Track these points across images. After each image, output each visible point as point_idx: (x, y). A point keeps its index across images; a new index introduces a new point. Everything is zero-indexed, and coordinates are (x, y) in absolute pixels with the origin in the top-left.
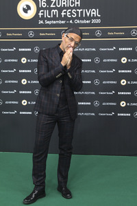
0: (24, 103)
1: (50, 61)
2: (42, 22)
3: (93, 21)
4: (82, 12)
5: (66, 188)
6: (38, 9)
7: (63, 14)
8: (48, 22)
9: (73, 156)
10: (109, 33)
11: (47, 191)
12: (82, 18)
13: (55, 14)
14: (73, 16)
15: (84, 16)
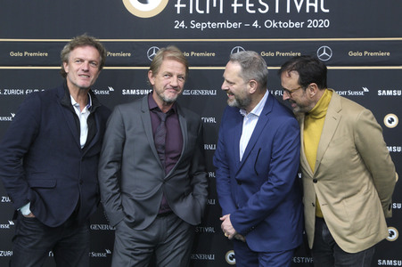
2: (182, 25)
3: (312, 24)
4: (282, 2)
7: (235, 5)
8: (198, 25)
10: (351, 54)
12: (283, 16)
13: (215, 5)
14: (260, 10)
15: (288, 11)
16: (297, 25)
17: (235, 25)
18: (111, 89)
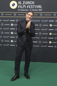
0: (12, 41)
1: (22, 25)
3: (39, 10)
4: (35, 6)
5: (27, 75)
6: (18, 5)
7: (27, 7)
8: (22, 10)
9: (30, 62)
10: (45, 15)
11: (20, 76)
12: (35, 9)
13: (24, 7)
17: (27, 10)
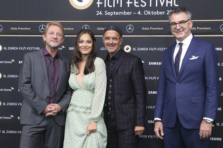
2: (101, 13)
3: (169, 12)
4: (153, 1)
7: (128, 3)
8: (109, 13)
12: (154, 8)
13: (118, 3)
14: (141, 5)
15: (157, 6)
16: (161, 13)
17: (128, 13)
18: (63, 47)
